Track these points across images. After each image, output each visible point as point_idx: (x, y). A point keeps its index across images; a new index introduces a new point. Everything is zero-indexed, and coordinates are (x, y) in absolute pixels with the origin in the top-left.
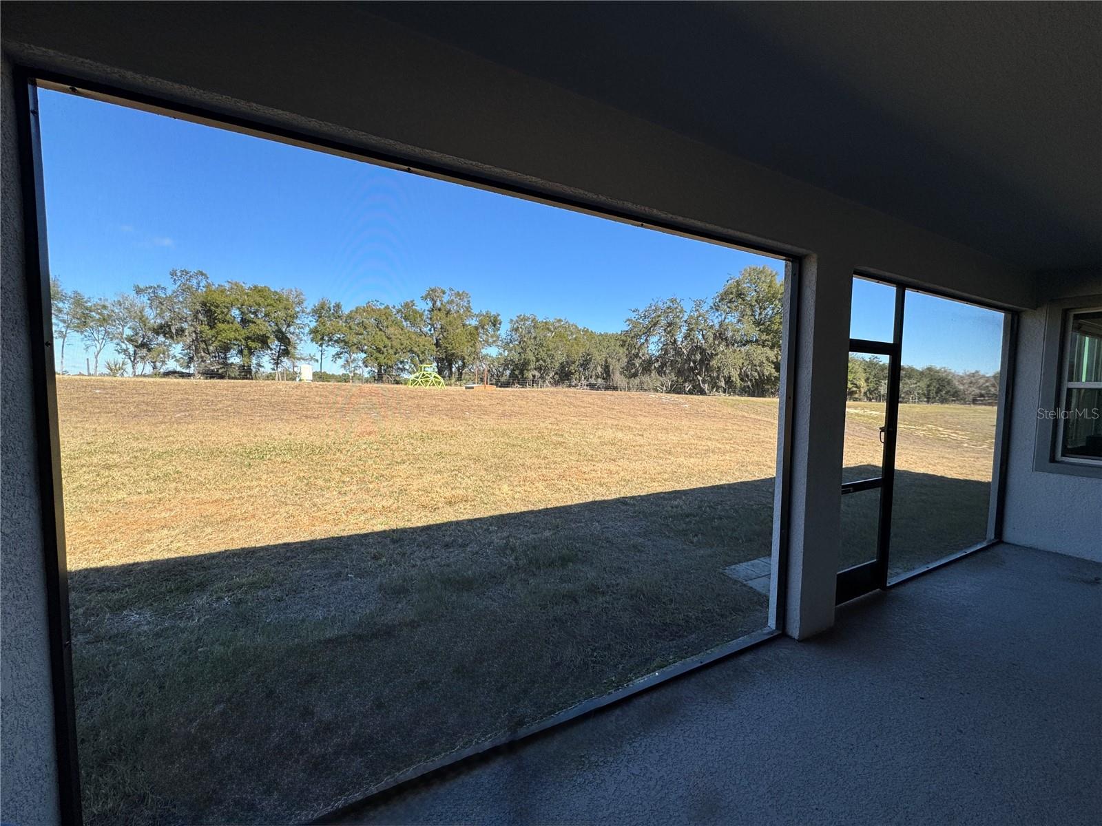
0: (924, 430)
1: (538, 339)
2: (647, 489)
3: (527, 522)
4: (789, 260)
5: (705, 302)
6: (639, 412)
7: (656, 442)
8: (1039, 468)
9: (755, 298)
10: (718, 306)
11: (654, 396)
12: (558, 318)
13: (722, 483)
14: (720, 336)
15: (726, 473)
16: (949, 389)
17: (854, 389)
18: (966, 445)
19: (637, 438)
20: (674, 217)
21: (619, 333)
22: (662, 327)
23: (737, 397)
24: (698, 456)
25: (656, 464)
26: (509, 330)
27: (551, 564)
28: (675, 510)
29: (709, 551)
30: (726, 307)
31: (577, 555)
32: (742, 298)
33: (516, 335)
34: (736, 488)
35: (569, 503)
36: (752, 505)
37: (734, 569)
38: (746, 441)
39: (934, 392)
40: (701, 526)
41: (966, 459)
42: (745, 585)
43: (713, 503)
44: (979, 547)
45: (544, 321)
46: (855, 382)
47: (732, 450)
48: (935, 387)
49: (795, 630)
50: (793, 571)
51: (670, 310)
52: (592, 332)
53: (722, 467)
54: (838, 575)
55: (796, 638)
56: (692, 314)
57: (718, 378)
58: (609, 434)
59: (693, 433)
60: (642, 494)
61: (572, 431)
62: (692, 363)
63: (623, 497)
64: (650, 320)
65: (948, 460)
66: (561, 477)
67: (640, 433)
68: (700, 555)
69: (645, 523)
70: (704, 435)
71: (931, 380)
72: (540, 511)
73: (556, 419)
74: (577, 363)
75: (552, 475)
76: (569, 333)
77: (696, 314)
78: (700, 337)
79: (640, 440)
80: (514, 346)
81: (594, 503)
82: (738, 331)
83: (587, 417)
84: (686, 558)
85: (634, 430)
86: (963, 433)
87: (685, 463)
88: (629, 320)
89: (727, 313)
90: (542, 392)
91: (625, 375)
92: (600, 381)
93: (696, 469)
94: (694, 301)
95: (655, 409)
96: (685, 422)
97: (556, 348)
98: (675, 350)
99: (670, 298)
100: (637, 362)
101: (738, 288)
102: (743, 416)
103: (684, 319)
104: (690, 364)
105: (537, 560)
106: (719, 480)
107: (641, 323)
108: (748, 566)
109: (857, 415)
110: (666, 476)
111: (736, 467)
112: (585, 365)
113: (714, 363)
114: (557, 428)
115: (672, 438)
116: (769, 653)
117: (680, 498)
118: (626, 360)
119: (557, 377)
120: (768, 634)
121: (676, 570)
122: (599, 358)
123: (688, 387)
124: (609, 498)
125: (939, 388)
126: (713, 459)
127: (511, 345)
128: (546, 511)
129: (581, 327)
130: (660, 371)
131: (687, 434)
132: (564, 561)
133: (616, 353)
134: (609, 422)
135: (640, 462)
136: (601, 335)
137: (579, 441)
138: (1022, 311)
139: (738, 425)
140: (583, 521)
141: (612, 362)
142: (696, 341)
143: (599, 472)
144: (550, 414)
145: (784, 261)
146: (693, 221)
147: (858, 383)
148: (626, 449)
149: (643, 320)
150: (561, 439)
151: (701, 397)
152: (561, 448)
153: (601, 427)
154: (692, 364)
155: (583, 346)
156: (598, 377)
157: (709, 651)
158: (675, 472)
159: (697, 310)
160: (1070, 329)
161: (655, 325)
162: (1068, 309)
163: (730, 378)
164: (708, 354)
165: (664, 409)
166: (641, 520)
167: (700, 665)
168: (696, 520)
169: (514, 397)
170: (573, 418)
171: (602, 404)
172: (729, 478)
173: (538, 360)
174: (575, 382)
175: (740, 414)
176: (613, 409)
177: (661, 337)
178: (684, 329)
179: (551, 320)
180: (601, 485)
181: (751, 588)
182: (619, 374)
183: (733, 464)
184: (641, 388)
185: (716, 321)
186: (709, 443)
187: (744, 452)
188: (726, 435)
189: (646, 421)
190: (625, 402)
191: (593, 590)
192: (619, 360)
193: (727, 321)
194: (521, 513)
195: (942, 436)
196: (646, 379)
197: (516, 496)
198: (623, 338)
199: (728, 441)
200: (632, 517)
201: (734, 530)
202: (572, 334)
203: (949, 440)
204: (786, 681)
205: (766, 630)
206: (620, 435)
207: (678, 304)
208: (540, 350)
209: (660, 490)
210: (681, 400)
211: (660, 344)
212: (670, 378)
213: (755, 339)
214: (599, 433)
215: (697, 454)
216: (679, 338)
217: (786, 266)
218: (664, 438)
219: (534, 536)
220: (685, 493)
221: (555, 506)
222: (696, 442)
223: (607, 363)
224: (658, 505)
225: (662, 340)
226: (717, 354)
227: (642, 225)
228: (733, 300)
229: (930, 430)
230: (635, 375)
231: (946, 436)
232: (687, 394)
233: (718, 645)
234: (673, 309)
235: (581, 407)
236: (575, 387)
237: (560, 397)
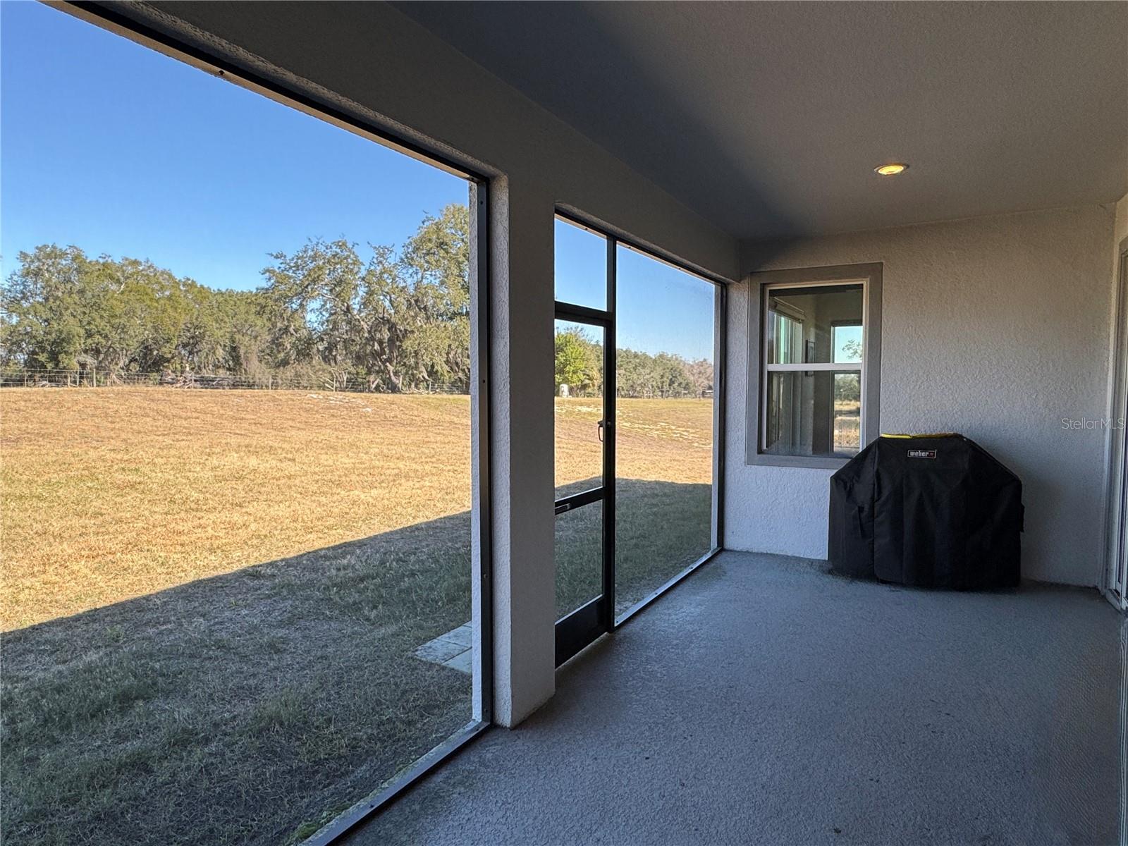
0: (657, 430)
1: (89, 295)
2: (297, 546)
3: (46, 642)
4: (472, 180)
5: (391, 251)
6: (290, 423)
7: (317, 470)
8: (749, 462)
9: (462, 251)
10: (412, 259)
11: (315, 396)
12: (133, 259)
13: (418, 521)
14: (416, 303)
15: (424, 506)
16: (681, 380)
17: (587, 381)
18: (696, 444)
19: (284, 465)
20: (279, 70)
21: (254, 291)
22: (326, 285)
23: (445, 396)
24: (383, 485)
25: (314, 505)
26: (19, 273)
27: (98, 712)
28: (342, 573)
29: (392, 629)
30: (422, 261)
31: (155, 684)
32: (444, 249)
33: (35, 283)
34: (436, 528)
35: (146, 592)
36: (458, 549)
37: (430, 647)
38: (454, 457)
39: (668, 384)
40: (383, 591)
41: (694, 459)
42: (444, 668)
43: (403, 554)
44: (704, 559)
45: (101, 261)
46: (588, 372)
47: (434, 471)
48: (667, 378)
49: (505, 716)
50: (499, 630)
51: (337, 260)
52: (202, 286)
53: (418, 499)
54: (556, 626)
55: (508, 726)
56: (372, 268)
57: (417, 367)
58: (232, 460)
59: (377, 450)
60: (288, 557)
61: (158, 460)
62: (376, 344)
63: (254, 566)
64: (306, 273)
65: (679, 463)
66: (131, 546)
67: (290, 456)
68: (381, 636)
69: (290, 602)
70: (394, 452)
71: (664, 369)
72: (78, 618)
73: (124, 440)
74: (175, 342)
75: (110, 545)
76: (156, 287)
77: (379, 268)
78: (387, 303)
79: (291, 468)
80: (33, 305)
81: (197, 584)
82: (442, 298)
83: (191, 434)
84: (357, 646)
85: (280, 451)
86: (694, 431)
87: (362, 497)
88: (268, 271)
89: (425, 270)
90: (97, 394)
91: (267, 363)
92: (222, 373)
93: (380, 505)
94: (375, 248)
95: (317, 416)
96: (365, 435)
97: (130, 313)
98: (349, 322)
99: (337, 240)
100: (287, 342)
101: (438, 234)
102: (451, 422)
103: (360, 275)
104: (373, 346)
105: (63, 714)
106: (414, 518)
107: (290, 277)
108: (450, 637)
109: (590, 414)
110: (331, 521)
111: (439, 496)
112: (191, 345)
113: (408, 344)
114: (126, 457)
115: (343, 460)
116: (472, 758)
117: (352, 554)
118: (269, 338)
119: (135, 367)
120: (472, 731)
121: (341, 668)
122: (219, 333)
123: (375, 380)
124: (228, 571)
125: (671, 379)
126: (406, 487)
127: (25, 304)
128: (93, 616)
129: (179, 276)
130: (328, 357)
131: (367, 453)
132: (125, 700)
133: (251, 326)
134: (233, 441)
135: (287, 503)
136: (220, 293)
137: (172, 477)
138: (729, 284)
139: (444, 435)
140: (173, 618)
141: (244, 342)
142: (380, 310)
143: (209, 529)
144: (112, 434)
145: (468, 182)
146: (314, 85)
147: (590, 373)
148: (262, 485)
149: (294, 272)
150: (132, 478)
151: (391, 397)
152: (135, 494)
153: (217, 450)
154: (377, 347)
155: (187, 310)
156: (219, 367)
157: (386, 785)
158: (347, 513)
159: (381, 262)
160: (767, 308)
161: (314, 281)
162: (764, 284)
163: (433, 366)
164: (401, 331)
165: (333, 416)
166: (284, 599)
167: (370, 810)
168: (375, 585)
169: (29, 404)
170: (161, 438)
171: (222, 412)
172: (427, 513)
173: (89, 335)
174: (173, 375)
175: (447, 419)
176: (242, 419)
177: (326, 303)
178: (362, 291)
179: (118, 260)
180: (212, 550)
181: (453, 669)
182: (257, 363)
183: (434, 492)
184: (296, 383)
185: (409, 281)
186: (401, 464)
187: (451, 474)
188: (427, 451)
189: (303, 435)
190: (266, 407)
191: (183, 740)
192: (256, 337)
193: (425, 281)
194: (33, 628)
195: (675, 435)
196: (304, 368)
197: (21, 597)
198: (262, 301)
199: (428, 460)
200: (269, 597)
201: (431, 589)
202: (162, 288)
203: (681, 439)
204: (493, 793)
205: (471, 725)
206: (253, 462)
207: (350, 251)
208: (94, 314)
209: (319, 544)
210: (360, 401)
211: (324, 313)
212: (344, 367)
213: (465, 310)
214: (214, 461)
215: (383, 482)
216: (355, 304)
217: (471, 189)
218: (330, 462)
219: (61, 667)
220: (361, 544)
221: (114, 602)
222: (382, 463)
223: (234, 342)
224: (315, 570)
225: (328, 306)
226: (412, 332)
227: (222, 73)
228: (432, 251)
229: (663, 429)
230: (285, 363)
231: (678, 435)
232: (372, 392)
233: (400, 770)
234: (341, 257)
235: (181, 418)
236: (172, 384)
237: (137, 401)
